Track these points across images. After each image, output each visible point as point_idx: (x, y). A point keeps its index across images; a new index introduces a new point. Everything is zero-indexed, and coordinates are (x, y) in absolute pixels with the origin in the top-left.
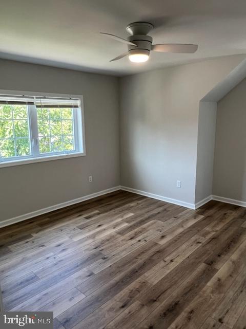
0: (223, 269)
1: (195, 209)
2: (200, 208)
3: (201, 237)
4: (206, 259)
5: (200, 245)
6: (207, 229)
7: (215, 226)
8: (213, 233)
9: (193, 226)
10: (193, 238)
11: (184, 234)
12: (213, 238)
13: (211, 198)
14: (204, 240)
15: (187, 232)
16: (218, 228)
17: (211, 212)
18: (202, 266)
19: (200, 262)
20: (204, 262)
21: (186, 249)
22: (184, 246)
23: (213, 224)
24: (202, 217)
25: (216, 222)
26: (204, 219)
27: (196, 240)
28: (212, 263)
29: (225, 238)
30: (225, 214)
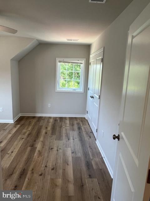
0: (39, 146)
1: (13, 123)
2: (16, 122)
3: (23, 136)
4: (29, 145)
5: (24, 139)
6: (24, 131)
7: (27, 128)
8: (28, 132)
9: (16, 131)
10: (19, 138)
11: (13, 137)
12: (29, 134)
13: (20, 115)
14: (25, 137)
15: (14, 135)
16: (30, 129)
17: (22, 122)
18: (29, 148)
19: (27, 147)
20: (29, 146)
21: (17, 144)
22: (16, 143)
23: (26, 128)
24: (19, 126)
25: (27, 126)
26: (21, 126)
27: (21, 138)
28: (33, 145)
29: (34, 132)
30: (30, 122)
